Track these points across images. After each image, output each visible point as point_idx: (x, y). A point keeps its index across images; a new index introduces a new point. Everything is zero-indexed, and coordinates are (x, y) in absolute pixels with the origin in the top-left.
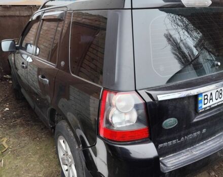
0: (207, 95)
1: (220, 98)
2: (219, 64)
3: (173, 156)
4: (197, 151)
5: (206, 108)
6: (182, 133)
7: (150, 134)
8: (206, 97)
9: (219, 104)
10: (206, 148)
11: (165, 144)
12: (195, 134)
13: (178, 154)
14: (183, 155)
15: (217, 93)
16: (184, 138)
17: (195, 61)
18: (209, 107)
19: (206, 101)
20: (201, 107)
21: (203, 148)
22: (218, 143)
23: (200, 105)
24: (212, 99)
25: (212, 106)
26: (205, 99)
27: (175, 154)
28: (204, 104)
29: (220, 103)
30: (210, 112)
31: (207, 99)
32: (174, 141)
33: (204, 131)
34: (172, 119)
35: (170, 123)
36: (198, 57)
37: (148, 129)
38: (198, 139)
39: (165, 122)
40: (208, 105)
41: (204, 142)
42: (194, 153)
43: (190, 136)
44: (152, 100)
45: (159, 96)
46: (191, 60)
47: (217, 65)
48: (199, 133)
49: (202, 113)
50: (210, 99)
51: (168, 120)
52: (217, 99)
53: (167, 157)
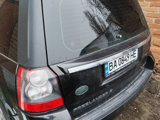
0: (112, 63)
1: (122, 64)
2: (121, 36)
3: (87, 115)
4: (105, 108)
5: (112, 73)
6: (93, 96)
7: (65, 102)
8: (111, 64)
9: (121, 68)
10: (113, 104)
11: (79, 107)
12: (104, 95)
13: (91, 113)
14: (95, 113)
15: (120, 60)
16: (95, 99)
17: (106, 31)
18: (113, 72)
19: (111, 68)
20: (108, 73)
21: (110, 105)
22: (122, 98)
23: (106, 72)
24: (116, 65)
25: (116, 71)
26: (110, 66)
27: (88, 113)
28: (110, 70)
29: (123, 67)
30: (115, 75)
31: (112, 66)
32: (87, 104)
33: (111, 91)
34: (83, 86)
35: (82, 90)
36: (108, 28)
37: (62, 98)
38: (106, 98)
39: (77, 90)
40: (113, 70)
41: (112, 98)
42: (104, 110)
43: (100, 97)
44: (63, 74)
45: (69, 70)
46: (103, 31)
47: (119, 37)
48: (107, 93)
49: (108, 77)
50: (115, 66)
51: (79, 88)
52: (119, 65)
53: (82, 116)
